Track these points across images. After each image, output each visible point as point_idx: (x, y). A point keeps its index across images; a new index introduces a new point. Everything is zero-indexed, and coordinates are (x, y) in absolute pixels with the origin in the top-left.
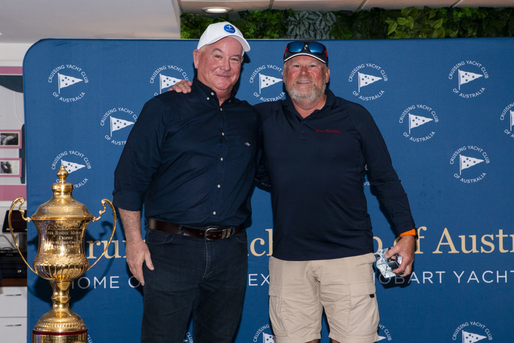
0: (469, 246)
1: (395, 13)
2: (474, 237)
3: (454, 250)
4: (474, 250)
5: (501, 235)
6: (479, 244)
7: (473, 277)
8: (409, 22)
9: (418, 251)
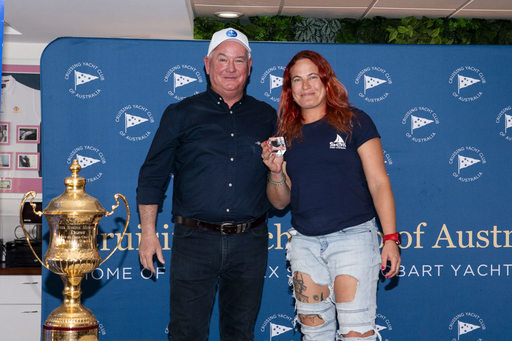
0: (466, 241)
1: (395, 22)
2: (470, 233)
3: (451, 245)
4: (471, 245)
5: (495, 231)
6: (475, 239)
7: (469, 270)
8: (409, 31)
9: (418, 246)
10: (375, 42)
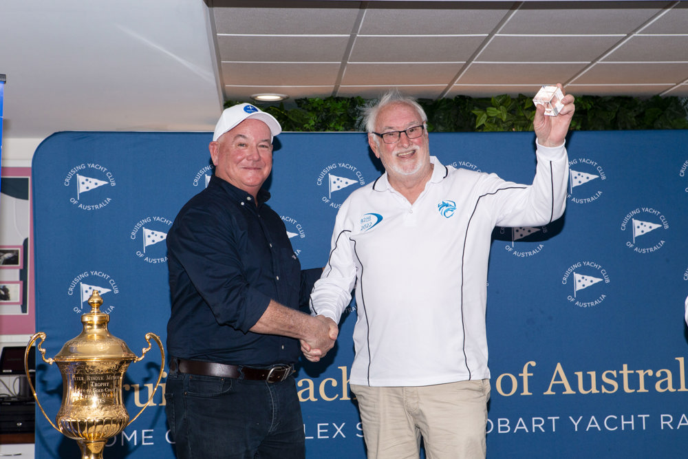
0: (587, 385)
1: (484, 102)
2: (593, 374)
3: (569, 391)
4: (594, 390)
5: (625, 371)
6: (600, 383)
7: (593, 423)
8: (501, 113)
9: (526, 392)
10: (459, 129)
